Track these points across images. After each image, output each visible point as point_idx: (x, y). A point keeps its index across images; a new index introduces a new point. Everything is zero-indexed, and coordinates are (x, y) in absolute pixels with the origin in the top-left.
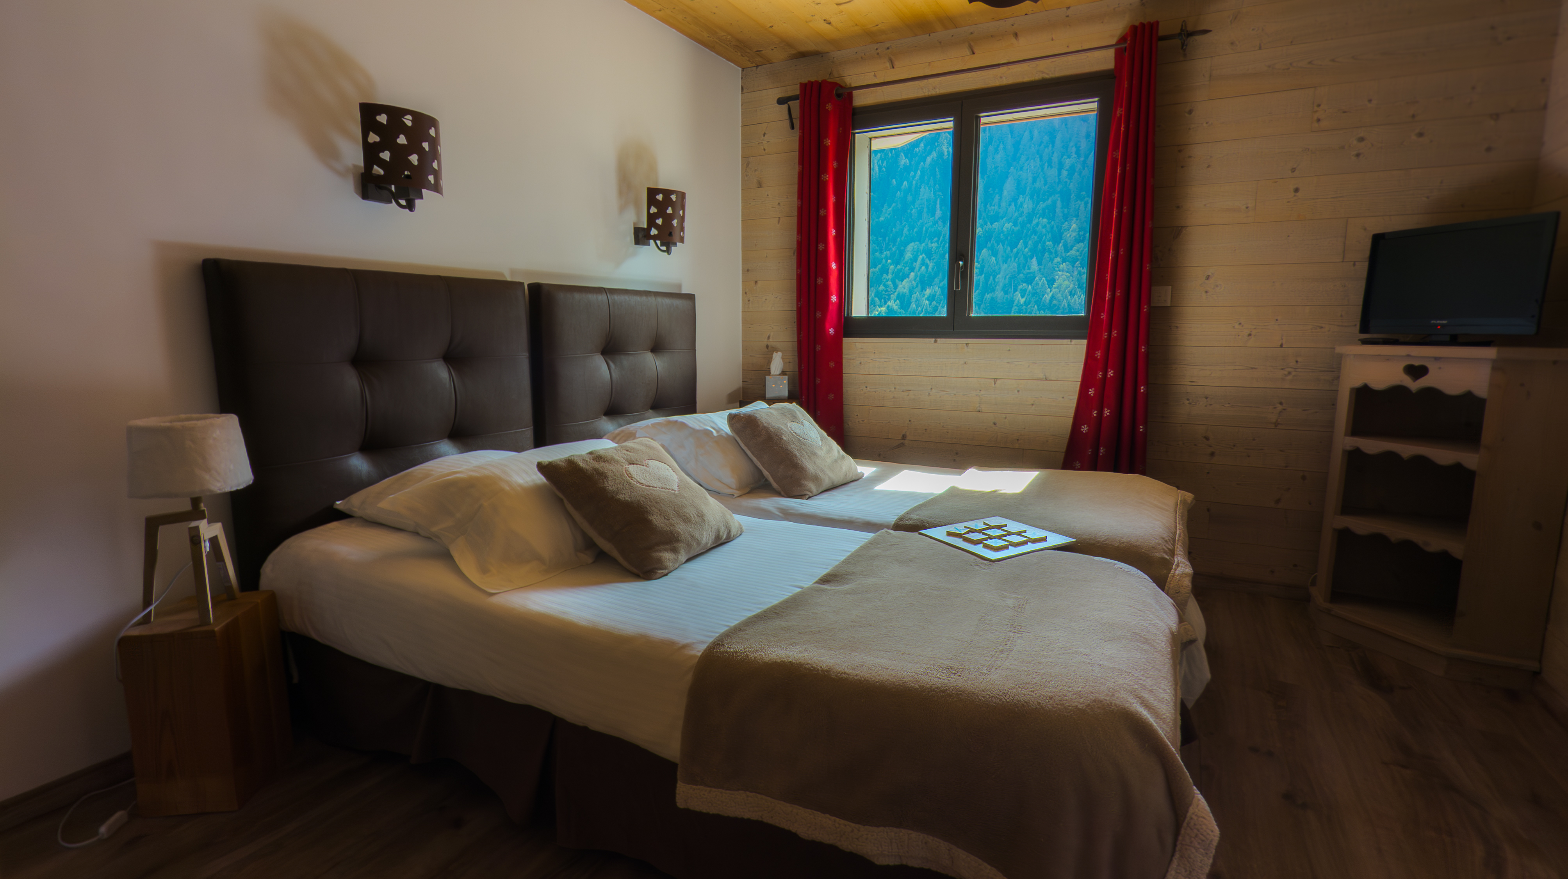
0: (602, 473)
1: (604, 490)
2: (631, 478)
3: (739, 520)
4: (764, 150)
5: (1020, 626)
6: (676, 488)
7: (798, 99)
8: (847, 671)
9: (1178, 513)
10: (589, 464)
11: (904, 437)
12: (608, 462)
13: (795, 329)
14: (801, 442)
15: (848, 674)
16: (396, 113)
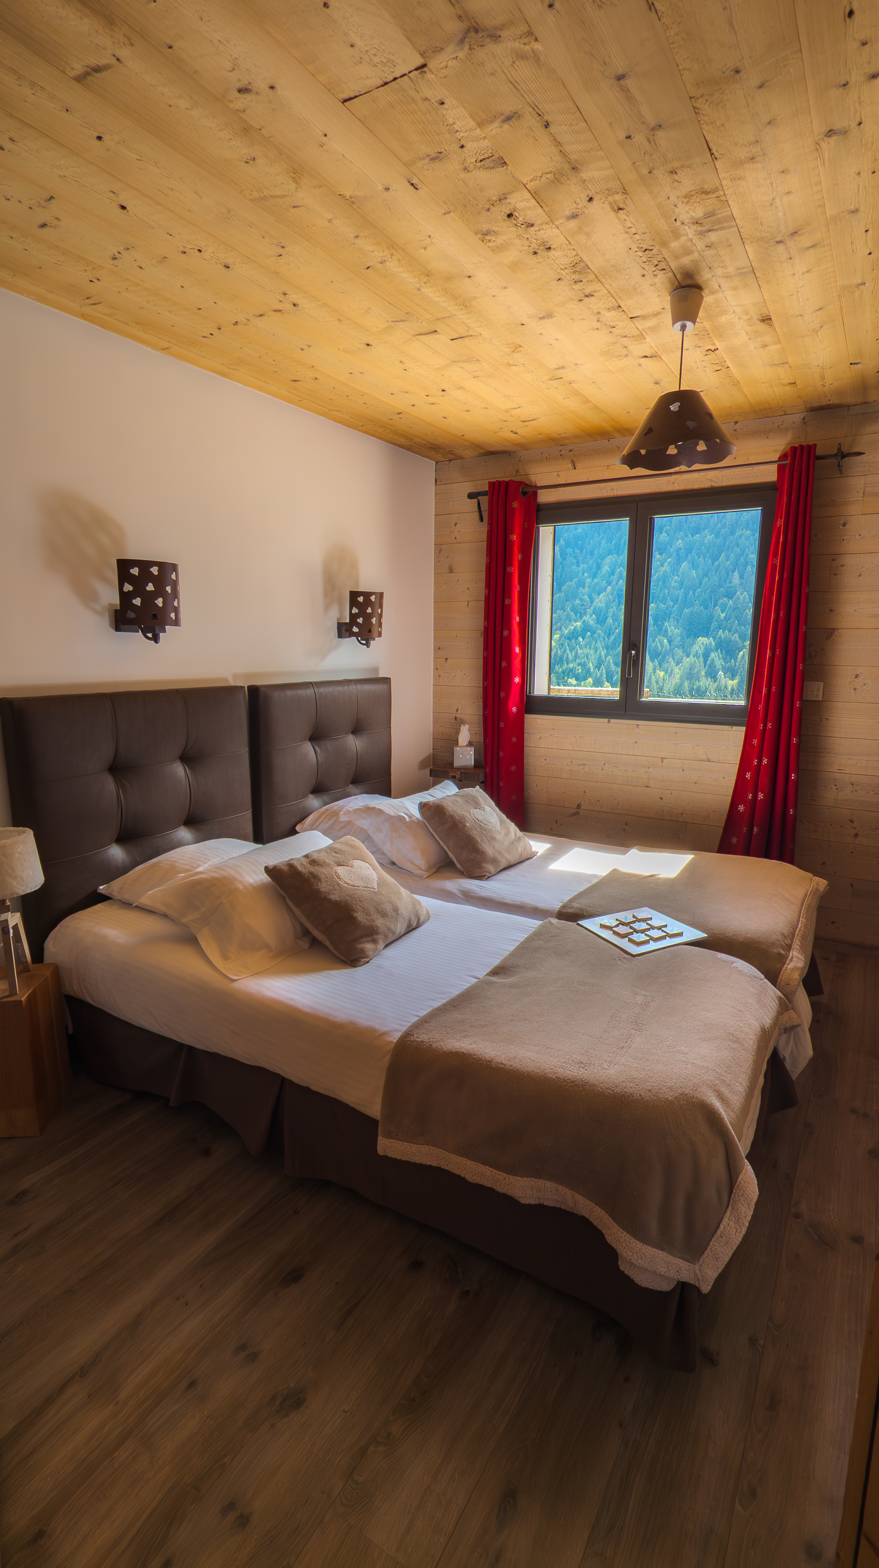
0: (317, 876)
1: (318, 892)
2: (339, 878)
3: (427, 903)
4: (456, 538)
5: (642, 1024)
6: (376, 886)
7: (487, 495)
8: (504, 1062)
9: (804, 906)
10: (306, 868)
11: (579, 806)
12: (321, 865)
13: (481, 704)
14: (483, 828)
15: (505, 1065)
16: (144, 565)
